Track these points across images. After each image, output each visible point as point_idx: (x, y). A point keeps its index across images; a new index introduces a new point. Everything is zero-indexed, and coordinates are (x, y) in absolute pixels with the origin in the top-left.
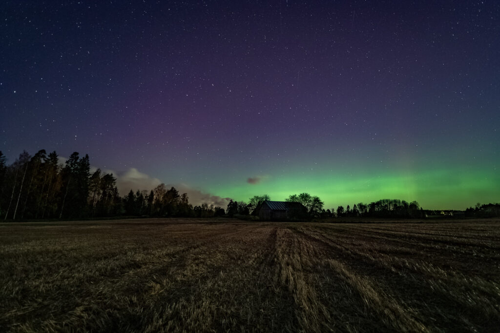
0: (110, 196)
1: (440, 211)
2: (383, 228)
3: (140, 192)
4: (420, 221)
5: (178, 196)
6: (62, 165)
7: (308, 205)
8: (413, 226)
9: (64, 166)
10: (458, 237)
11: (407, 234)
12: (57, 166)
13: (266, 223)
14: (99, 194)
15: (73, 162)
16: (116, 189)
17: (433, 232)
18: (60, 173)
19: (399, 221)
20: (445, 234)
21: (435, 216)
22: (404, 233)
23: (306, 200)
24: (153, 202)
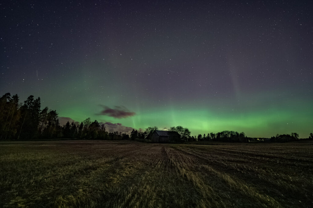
0: (53, 125)
1: (257, 138)
2: (226, 148)
3: (74, 123)
4: (246, 144)
5: (99, 126)
6: (21, 104)
7: (181, 134)
8: (243, 147)
9: (23, 105)
10: (268, 153)
11: (241, 151)
12: (18, 104)
13: (156, 144)
14: (46, 123)
15: (30, 102)
16: (58, 120)
17: (255, 150)
18: (20, 109)
19: (234, 144)
20: (261, 151)
21: (254, 141)
22: (239, 151)
23: (180, 130)
24: (83, 130)
